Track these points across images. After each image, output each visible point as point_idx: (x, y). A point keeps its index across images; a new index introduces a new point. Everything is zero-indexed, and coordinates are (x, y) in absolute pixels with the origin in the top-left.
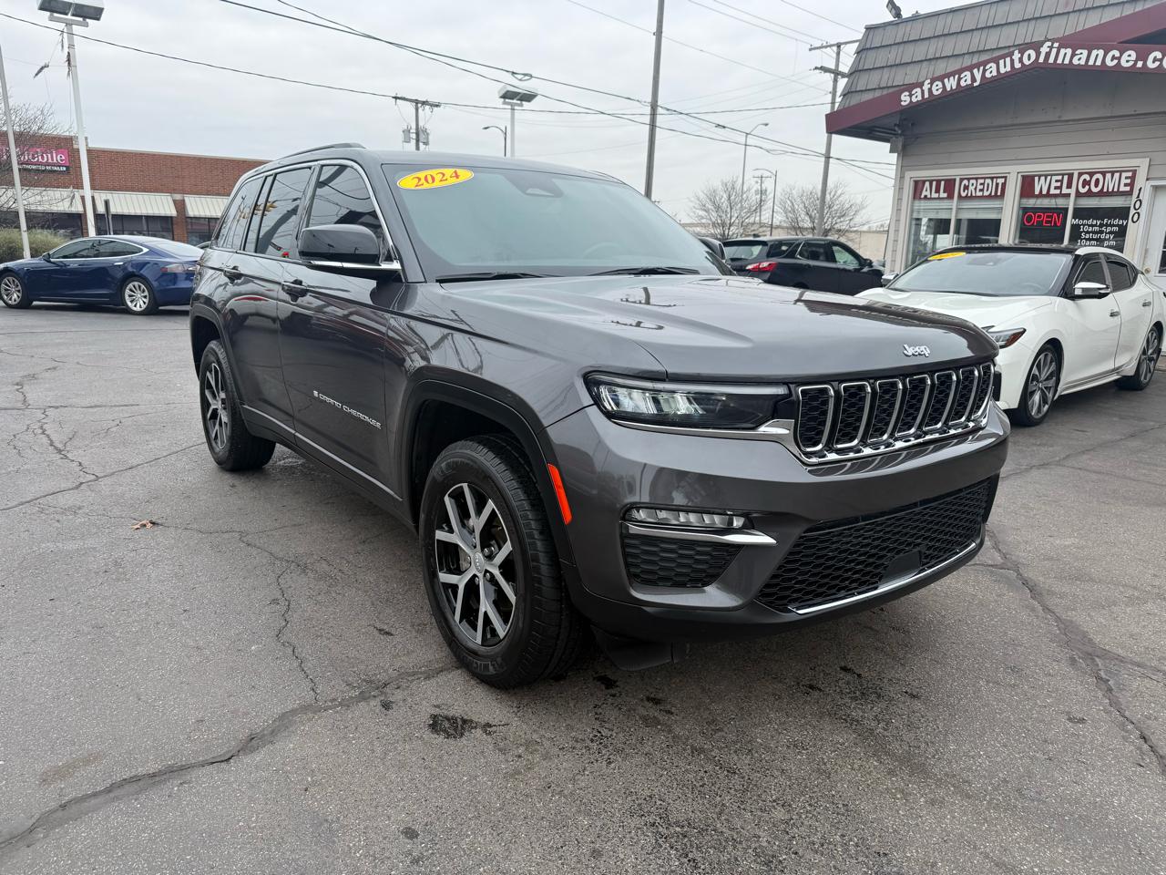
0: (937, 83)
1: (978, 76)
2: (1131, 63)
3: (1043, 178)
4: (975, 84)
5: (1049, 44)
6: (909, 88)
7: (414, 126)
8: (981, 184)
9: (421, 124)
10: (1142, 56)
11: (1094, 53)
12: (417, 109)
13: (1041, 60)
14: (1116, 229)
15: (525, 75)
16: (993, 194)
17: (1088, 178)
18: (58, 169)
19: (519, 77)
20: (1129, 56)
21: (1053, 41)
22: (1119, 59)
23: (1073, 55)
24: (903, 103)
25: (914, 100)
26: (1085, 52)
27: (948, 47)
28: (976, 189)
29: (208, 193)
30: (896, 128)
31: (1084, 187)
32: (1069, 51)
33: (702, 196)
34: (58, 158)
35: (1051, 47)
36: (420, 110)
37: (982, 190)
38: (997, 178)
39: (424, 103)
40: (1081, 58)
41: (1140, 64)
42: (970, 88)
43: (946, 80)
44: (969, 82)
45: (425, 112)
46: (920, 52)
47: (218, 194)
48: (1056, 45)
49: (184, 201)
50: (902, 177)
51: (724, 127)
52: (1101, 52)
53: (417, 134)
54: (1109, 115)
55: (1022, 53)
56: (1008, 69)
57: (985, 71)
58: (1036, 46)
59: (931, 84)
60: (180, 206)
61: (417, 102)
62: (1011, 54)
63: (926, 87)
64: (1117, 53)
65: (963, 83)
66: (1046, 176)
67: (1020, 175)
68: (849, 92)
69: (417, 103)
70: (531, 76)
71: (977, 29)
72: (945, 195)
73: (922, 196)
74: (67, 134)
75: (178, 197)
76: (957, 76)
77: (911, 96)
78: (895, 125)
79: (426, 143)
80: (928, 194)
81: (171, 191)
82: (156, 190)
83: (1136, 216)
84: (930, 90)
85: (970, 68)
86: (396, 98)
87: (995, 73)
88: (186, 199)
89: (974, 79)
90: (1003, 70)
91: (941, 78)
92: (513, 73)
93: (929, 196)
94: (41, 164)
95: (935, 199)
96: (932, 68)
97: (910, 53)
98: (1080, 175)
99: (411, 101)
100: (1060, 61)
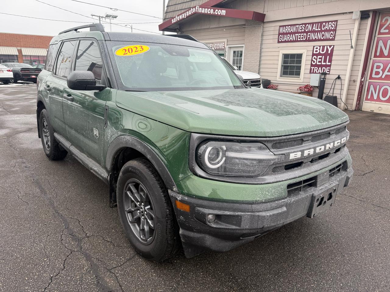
0: (178, 17)
2: (212, 13)
4: (185, 17)
5: (197, 7)
6: (173, 18)
10: (214, 11)
12: (100, 19)
13: (196, 11)
17: (216, 45)
19: (114, 10)
20: (212, 11)
22: (210, 11)
23: (202, 10)
24: (172, 22)
25: (174, 22)
26: (204, 9)
29: (30, 47)
31: (216, 47)
32: (201, 9)
39: (102, 17)
41: (214, 13)
42: (184, 19)
44: (184, 17)
47: (33, 47)
48: (199, 7)
49: (21, 50)
52: (207, 9)
54: (218, 27)
55: (193, 9)
56: (191, 13)
57: (186, 14)
58: (195, 7)
59: (177, 17)
60: (20, 51)
62: (191, 9)
63: (176, 18)
65: (183, 17)
68: (165, 19)
69: (100, 17)
70: (118, 10)
75: (19, 48)
76: (182, 15)
77: (174, 20)
81: (17, 46)
82: (11, 46)
83: (225, 56)
85: (184, 13)
86: (92, 15)
87: (188, 15)
88: (22, 49)
89: (185, 16)
90: (190, 14)
91: (179, 15)
92: (111, 8)
96: (179, 12)
99: (97, 16)
100: (199, 12)
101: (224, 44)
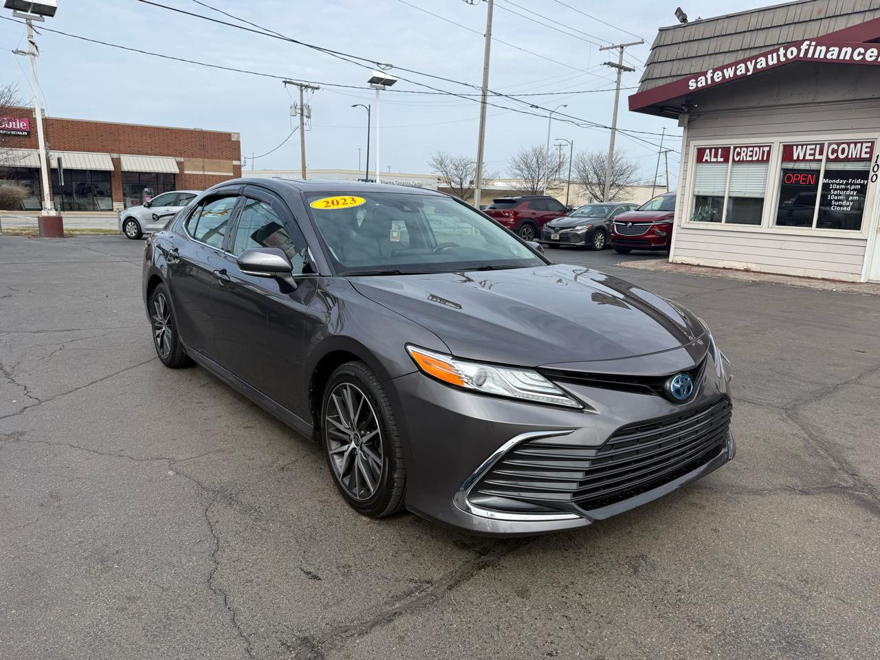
0: (718, 72)
1: (751, 67)
2: (873, 58)
3: (800, 147)
4: (749, 74)
5: (808, 42)
6: (696, 76)
7: (299, 104)
8: (751, 151)
9: (305, 102)
11: (844, 50)
12: (302, 91)
13: (801, 55)
14: (859, 187)
15: (387, 65)
16: (760, 159)
17: (836, 148)
18: (21, 133)
19: (384, 66)
20: (872, 52)
21: (811, 40)
22: (864, 54)
23: (827, 51)
24: (690, 88)
25: (699, 85)
26: (837, 49)
27: (725, 44)
28: (746, 155)
29: (139, 153)
30: (684, 108)
31: (832, 154)
32: (824, 48)
33: (518, 159)
34: (21, 125)
35: (810, 45)
36: (304, 91)
37: (751, 156)
38: (763, 146)
39: (307, 87)
40: (833, 54)
41: (879, 59)
42: (744, 76)
43: (725, 70)
44: (744, 72)
45: (308, 94)
46: (703, 48)
47: (147, 154)
48: (813, 43)
49: (120, 159)
50: (688, 145)
51: (537, 107)
53: (302, 110)
55: (786, 49)
56: (775, 61)
57: (756, 63)
58: (798, 44)
59: (713, 73)
60: (116, 162)
61: (302, 86)
62: (777, 50)
63: (709, 75)
64: (862, 50)
65: (739, 73)
66: (802, 146)
67: (782, 144)
68: (646, 79)
70: (392, 66)
71: (748, 31)
72: (722, 160)
73: (704, 160)
74: (28, 106)
75: (115, 156)
76: (734, 67)
77: (697, 82)
78: (683, 105)
79: (309, 117)
80: (708, 158)
81: (109, 151)
82: (98, 151)
83: (875, 177)
84: (712, 78)
85: (745, 61)
86: (286, 82)
87: (764, 65)
88: (122, 158)
89: (747, 69)
90: (770, 63)
91: (721, 69)
92: (378, 63)
93: (709, 160)
94: (8, 129)
95: (714, 162)
96: (712, 61)
97: (694, 49)
98: (830, 145)
99: (297, 85)
100: (816, 56)
101: (869, 145)
